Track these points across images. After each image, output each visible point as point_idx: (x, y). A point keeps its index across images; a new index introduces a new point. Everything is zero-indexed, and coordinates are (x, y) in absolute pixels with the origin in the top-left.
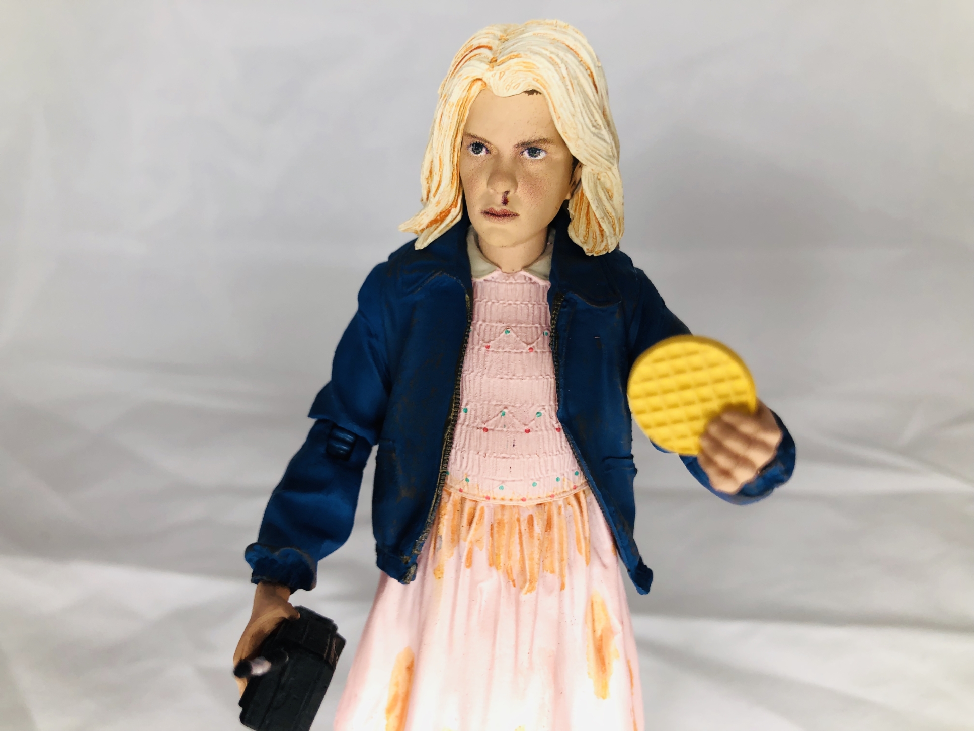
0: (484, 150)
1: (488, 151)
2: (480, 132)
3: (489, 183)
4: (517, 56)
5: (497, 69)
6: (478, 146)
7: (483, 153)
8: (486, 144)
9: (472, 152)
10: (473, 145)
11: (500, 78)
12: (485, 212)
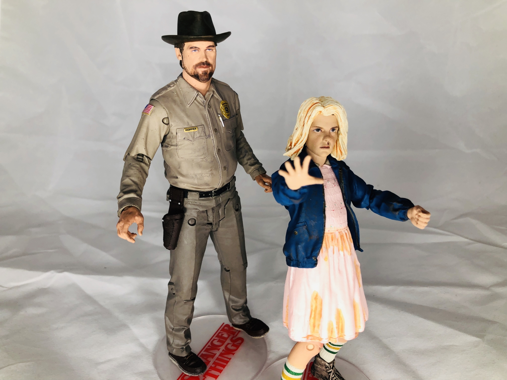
0: (320, 130)
1: (321, 131)
2: (320, 125)
3: (323, 139)
4: (332, 106)
5: (326, 109)
6: (318, 130)
7: (320, 131)
8: (321, 129)
9: (316, 132)
10: (316, 129)
11: (327, 111)
12: (320, 148)
